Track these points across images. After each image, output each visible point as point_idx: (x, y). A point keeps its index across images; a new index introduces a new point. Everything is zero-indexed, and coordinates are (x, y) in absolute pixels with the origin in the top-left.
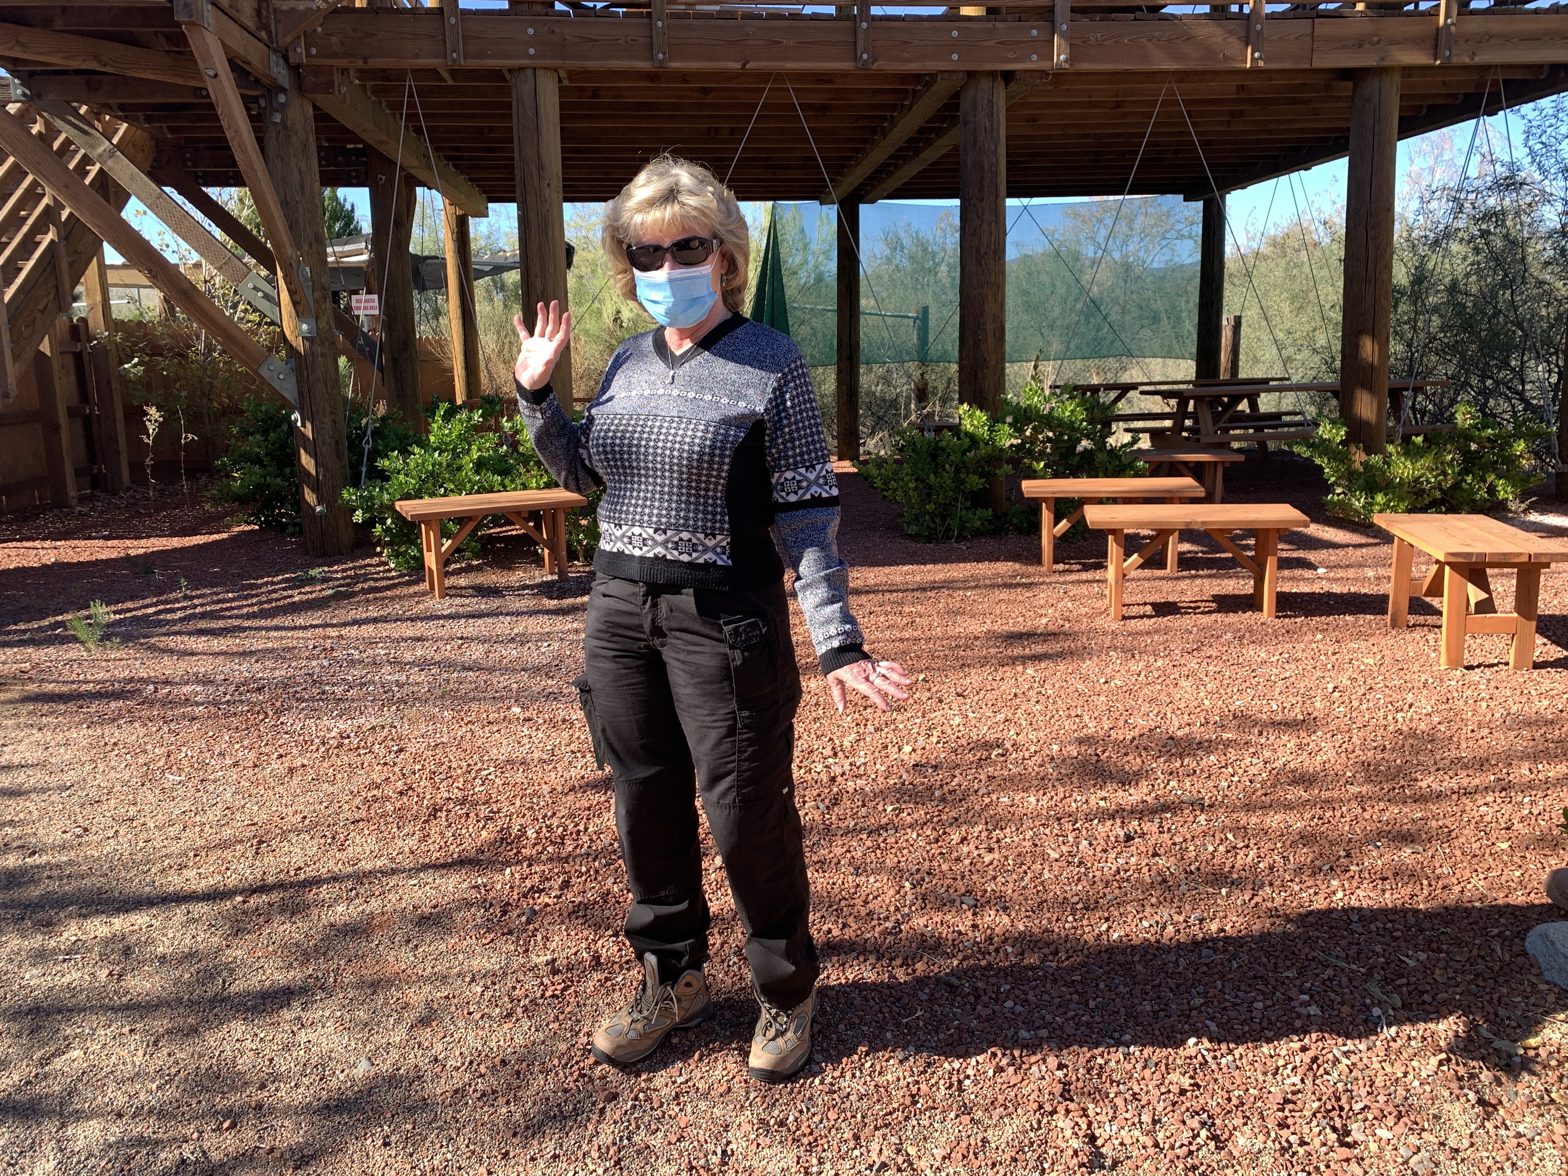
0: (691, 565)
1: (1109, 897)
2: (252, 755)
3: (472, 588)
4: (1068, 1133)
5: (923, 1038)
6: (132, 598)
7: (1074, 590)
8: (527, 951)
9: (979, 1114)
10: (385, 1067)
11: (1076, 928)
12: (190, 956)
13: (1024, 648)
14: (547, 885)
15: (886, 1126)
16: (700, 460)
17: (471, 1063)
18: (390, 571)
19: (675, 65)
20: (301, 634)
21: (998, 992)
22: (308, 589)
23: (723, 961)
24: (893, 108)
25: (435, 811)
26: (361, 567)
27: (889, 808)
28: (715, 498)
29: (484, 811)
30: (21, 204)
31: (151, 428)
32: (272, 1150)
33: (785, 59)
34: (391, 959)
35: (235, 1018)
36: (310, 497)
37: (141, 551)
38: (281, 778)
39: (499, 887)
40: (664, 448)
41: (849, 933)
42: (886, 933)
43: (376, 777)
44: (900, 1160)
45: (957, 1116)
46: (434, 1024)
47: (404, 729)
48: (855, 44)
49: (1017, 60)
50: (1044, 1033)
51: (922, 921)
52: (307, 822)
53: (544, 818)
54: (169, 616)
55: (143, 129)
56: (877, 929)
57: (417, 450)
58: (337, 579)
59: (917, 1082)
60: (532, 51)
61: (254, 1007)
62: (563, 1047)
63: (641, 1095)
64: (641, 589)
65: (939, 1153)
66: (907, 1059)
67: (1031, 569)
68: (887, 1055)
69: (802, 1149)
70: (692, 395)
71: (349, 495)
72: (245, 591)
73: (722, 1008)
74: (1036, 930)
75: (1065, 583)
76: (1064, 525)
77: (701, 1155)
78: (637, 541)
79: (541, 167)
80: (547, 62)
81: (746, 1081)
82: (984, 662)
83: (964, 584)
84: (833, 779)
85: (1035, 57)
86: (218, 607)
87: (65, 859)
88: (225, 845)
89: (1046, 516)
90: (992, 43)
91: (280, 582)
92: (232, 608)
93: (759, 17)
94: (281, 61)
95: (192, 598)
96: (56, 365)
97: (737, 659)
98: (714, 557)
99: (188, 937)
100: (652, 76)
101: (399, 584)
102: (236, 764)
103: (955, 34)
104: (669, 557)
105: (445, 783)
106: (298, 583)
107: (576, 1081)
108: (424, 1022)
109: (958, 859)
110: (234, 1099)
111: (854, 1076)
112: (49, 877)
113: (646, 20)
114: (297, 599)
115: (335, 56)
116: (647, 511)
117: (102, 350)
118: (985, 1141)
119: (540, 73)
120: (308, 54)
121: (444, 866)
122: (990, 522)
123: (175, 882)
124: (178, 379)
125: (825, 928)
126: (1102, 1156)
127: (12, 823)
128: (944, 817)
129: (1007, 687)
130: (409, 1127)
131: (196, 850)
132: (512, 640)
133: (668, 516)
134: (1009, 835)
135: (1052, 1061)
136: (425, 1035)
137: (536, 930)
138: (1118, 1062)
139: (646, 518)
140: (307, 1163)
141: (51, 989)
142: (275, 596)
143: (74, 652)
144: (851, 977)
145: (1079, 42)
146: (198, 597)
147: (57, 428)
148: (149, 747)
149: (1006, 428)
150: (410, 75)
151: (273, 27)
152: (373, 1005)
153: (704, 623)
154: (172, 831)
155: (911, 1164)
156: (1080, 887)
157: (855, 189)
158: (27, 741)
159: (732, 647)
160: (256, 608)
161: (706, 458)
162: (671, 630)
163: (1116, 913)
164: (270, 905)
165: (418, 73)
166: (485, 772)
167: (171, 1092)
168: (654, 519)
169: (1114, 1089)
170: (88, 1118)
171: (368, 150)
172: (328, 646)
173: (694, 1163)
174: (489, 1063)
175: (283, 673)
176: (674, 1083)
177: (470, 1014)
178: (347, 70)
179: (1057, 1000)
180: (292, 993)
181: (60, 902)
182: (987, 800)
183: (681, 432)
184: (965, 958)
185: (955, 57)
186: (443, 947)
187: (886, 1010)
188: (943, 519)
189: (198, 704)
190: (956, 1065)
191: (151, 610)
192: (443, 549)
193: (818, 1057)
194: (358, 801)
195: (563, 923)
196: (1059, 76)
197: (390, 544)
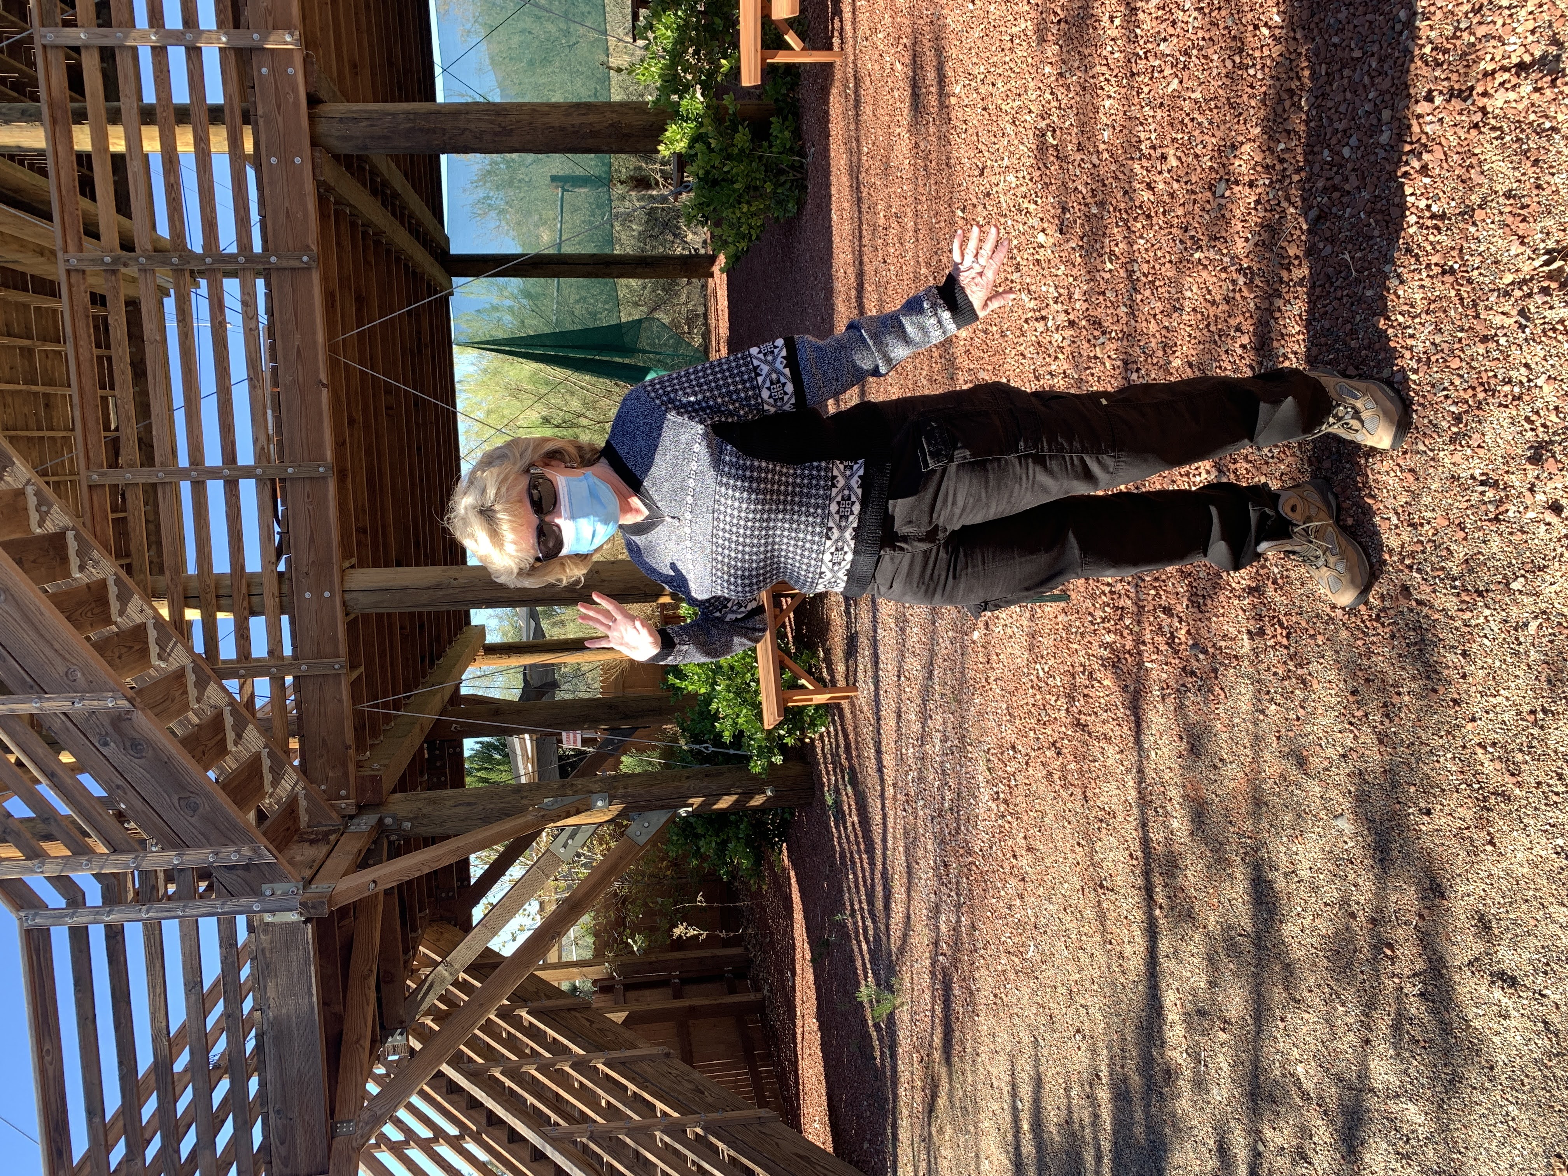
0: (864, 503)
1: (1230, 23)
2: (1013, 881)
3: (847, 660)
4: (1512, 95)
5: (1376, 255)
6: (853, 961)
7: (864, 29)
8: (1236, 657)
9: (1475, 199)
10: (1346, 804)
11: (1264, 66)
12: (1211, 960)
13: (929, 93)
14: (1166, 629)
15: (1475, 305)
16: (757, 491)
17: (1351, 723)
18: (828, 733)
19: (329, 455)
20: (890, 821)
21: (1331, 164)
22: (846, 808)
23: (1267, 463)
24: (353, 224)
25: (1079, 725)
26: (825, 757)
27: (1109, 266)
28: (795, 476)
29: (1081, 680)
30: (497, 1038)
31: (692, 932)
32: (1421, 916)
33: (315, 343)
34: (1232, 785)
35: (1279, 930)
36: (758, 801)
37: (806, 946)
38: (1037, 859)
39: (1165, 676)
40: (746, 528)
41: (1248, 326)
42: (1249, 284)
43: (1041, 773)
44: (1518, 293)
45: (1474, 224)
46: (1305, 753)
47: (990, 741)
48: (293, 269)
49: (295, 91)
50: (1386, 115)
51: (1240, 243)
52: (1084, 843)
53: (1094, 624)
54: (871, 932)
55: (423, 933)
56: (1246, 293)
57: (714, 706)
58: (836, 781)
59: (1428, 266)
60: (327, 594)
61: (1269, 912)
62: (1344, 634)
63: (1407, 562)
64: (887, 555)
65: (1516, 248)
66: (1399, 276)
67: (838, 75)
68: (1392, 297)
69: (1490, 400)
70: (690, 500)
71: (757, 766)
72: (847, 863)
73: (1318, 469)
74: (1262, 113)
75: (855, 38)
76: (791, 38)
77: (1483, 508)
78: (838, 557)
79: (438, 586)
80: (336, 579)
81: (1405, 453)
82: (944, 140)
83: (854, 153)
84: (1072, 324)
85: (290, 70)
86: (862, 889)
87: (1105, 1051)
88: (1102, 917)
89: (782, 58)
90: (280, 119)
91: (839, 831)
92: (864, 877)
93: (274, 370)
94: (355, 821)
95: (853, 911)
96: (636, 1007)
97: (962, 454)
98: (856, 478)
99: (1191, 960)
100: (342, 476)
101: (842, 725)
102: (1021, 897)
103: (273, 160)
104: (855, 525)
105: (1050, 712)
106: (840, 816)
107: (1383, 625)
108: (1302, 762)
109: (1172, 195)
110: (1363, 941)
111: (1412, 336)
112: (1123, 1067)
113: (288, 483)
114: (856, 819)
115: (346, 774)
116: (808, 545)
117: (621, 968)
118: (1508, 195)
119: (347, 587)
120: (347, 797)
121: (1138, 723)
122: (785, 119)
123: (1136, 963)
124: (646, 904)
125: (1239, 351)
126: (1544, 57)
127: (1067, 1090)
128: (1122, 206)
129: (975, 118)
130: (1412, 789)
131: (1105, 942)
132: (902, 629)
133: (814, 525)
134: (1147, 135)
135: (1423, 108)
136: (1316, 763)
137: (1214, 645)
138: (1432, 28)
139: (815, 547)
140: (1439, 886)
141: (1233, 1081)
142: (852, 838)
143: (903, 1016)
144: (1297, 328)
145: (270, 20)
146: (852, 905)
147: (692, 1010)
148: (999, 968)
149: (684, 102)
150: (358, 707)
151: (325, 829)
152: (1279, 807)
153: (925, 488)
154: (1084, 959)
155: (1525, 281)
156: (1215, 57)
157: (436, 259)
158: (989, 1067)
159: (951, 460)
160: (864, 856)
161: (755, 485)
162: (930, 522)
163: (1250, 16)
164: (1166, 886)
165: (356, 699)
166: (1041, 674)
167: (1349, 995)
168: (817, 539)
169: (1465, 35)
170: (1367, 1068)
171: (430, 740)
172: (904, 798)
173: (1491, 516)
174: (1354, 707)
175: (930, 842)
176: (1397, 527)
177: (1298, 719)
178: (358, 762)
179: (1348, 95)
180: (1259, 877)
181: (1147, 1063)
182: (1106, 155)
183: (729, 511)
184: (1287, 199)
185: (298, 160)
186: (1225, 736)
187: (1339, 294)
188: (781, 172)
189: (959, 921)
190: (1412, 219)
191: (865, 947)
192: (811, 687)
193: (1386, 373)
194: (1064, 794)
195: (1209, 619)
196: (308, 42)
197: (802, 730)
